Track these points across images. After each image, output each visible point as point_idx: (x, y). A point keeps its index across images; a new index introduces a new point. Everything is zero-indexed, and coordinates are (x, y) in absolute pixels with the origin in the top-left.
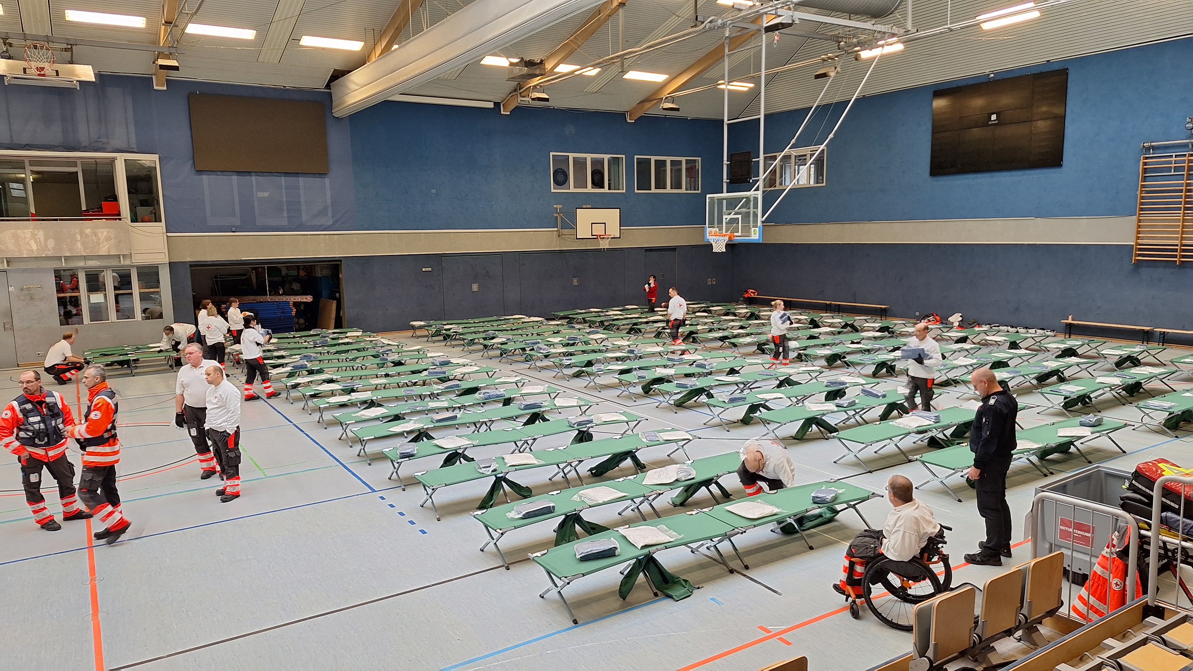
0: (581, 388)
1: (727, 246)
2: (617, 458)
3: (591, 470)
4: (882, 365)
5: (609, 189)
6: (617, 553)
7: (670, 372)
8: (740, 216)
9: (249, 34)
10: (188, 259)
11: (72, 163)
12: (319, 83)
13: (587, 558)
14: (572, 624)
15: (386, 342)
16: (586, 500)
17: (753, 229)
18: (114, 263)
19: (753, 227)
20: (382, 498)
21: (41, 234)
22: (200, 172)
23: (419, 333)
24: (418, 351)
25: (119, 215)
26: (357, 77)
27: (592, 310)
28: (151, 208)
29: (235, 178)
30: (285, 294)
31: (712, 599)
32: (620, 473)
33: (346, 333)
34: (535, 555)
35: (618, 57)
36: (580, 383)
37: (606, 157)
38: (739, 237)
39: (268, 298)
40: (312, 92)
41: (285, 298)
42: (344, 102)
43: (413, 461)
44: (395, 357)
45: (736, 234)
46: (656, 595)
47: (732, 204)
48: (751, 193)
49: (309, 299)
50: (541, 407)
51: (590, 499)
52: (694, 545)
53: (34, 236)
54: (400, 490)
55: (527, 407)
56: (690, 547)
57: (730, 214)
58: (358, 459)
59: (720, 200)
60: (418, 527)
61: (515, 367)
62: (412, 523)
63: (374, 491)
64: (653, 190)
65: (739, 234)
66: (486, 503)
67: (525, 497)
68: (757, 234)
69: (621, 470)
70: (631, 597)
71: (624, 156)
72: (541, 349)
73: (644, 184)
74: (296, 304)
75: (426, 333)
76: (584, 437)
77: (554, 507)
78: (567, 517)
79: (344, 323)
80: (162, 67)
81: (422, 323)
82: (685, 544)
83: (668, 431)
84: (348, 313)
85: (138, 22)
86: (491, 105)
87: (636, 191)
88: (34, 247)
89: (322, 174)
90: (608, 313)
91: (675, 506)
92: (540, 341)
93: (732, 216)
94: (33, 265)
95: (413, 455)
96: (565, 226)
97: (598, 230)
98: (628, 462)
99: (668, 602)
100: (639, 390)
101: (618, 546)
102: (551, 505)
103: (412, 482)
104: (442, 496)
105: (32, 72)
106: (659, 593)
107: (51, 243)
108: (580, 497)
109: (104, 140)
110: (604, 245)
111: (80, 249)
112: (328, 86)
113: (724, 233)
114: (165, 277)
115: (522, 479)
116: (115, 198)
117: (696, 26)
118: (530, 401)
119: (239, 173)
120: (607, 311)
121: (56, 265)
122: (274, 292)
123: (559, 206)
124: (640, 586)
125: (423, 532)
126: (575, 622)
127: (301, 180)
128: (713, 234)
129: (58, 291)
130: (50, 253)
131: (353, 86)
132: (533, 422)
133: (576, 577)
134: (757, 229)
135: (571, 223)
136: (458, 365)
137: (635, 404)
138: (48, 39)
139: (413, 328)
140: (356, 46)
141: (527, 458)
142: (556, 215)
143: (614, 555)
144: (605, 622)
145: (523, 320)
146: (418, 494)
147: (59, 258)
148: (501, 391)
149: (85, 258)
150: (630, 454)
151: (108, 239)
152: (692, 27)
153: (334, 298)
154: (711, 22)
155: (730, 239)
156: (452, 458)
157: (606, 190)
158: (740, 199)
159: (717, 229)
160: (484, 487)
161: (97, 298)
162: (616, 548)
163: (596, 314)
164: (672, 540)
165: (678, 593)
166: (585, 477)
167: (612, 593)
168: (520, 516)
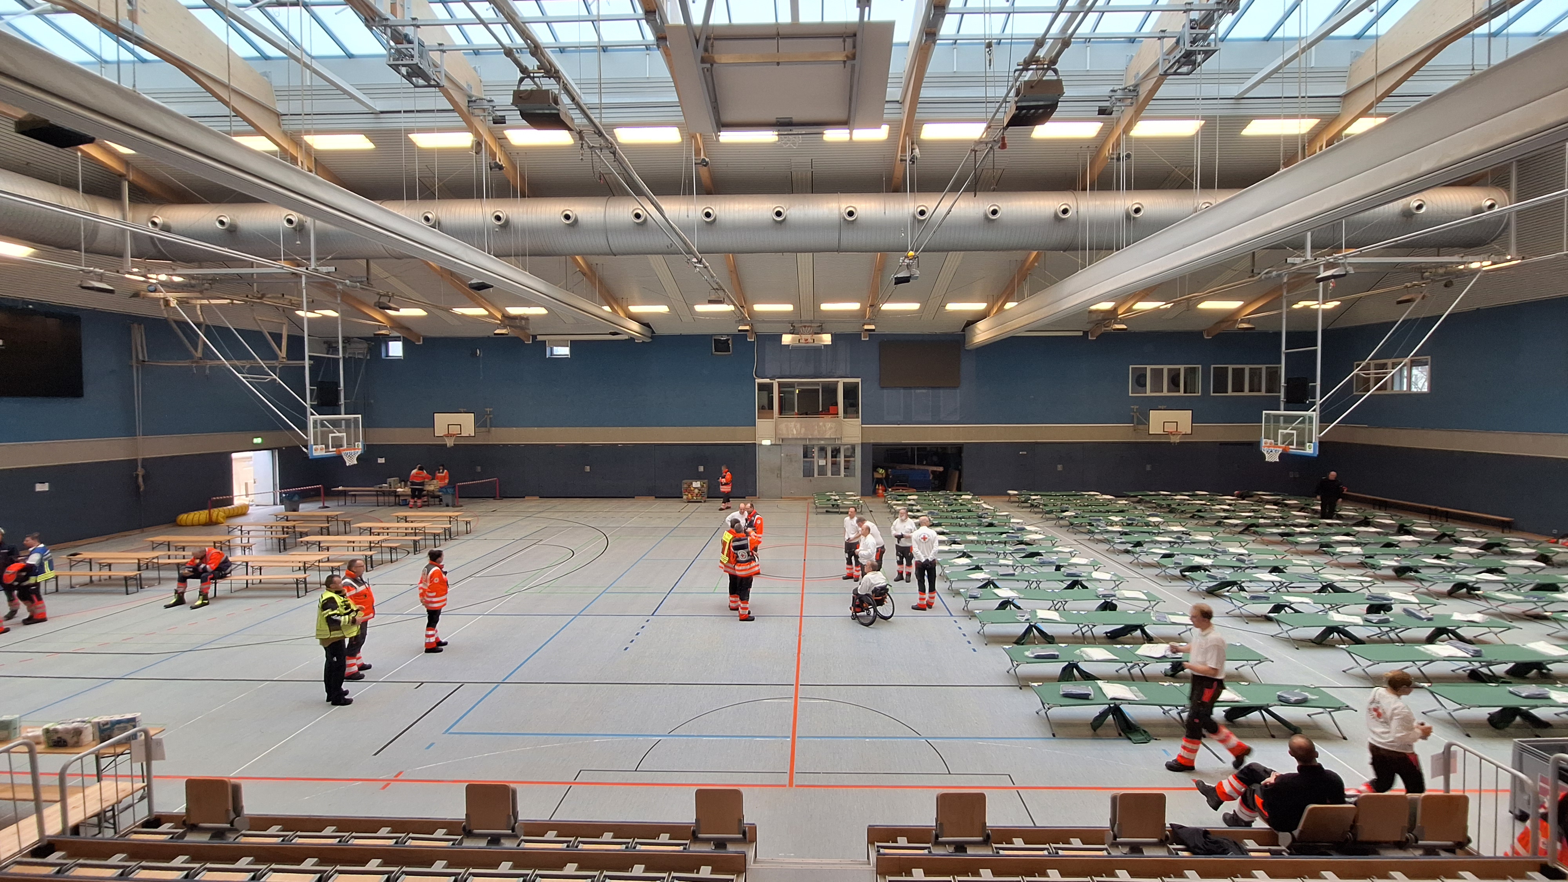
0: (1127, 563)
1: (1281, 456)
2: (1129, 629)
3: (1106, 633)
4: (1460, 585)
5: (1185, 392)
6: (1090, 697)
7: (1207, 562)
8: (1295, 432)
9: (915, 306)
10: (872, 441)
11: (817, 384)
12: (957, 329)
13: (1067, 695)
14: (1052, 736)
15: (985, 506)
16: (1084, 655)
17: (1308, 444)
18: (832, 442)
19: (1309, 442)
20: (956, 622)
21: (798, 426)
22: (883, 388)
23: (1013, 499)
24: (1007, 516)
25: (837, 414)
26: (981, 326)
27: (1162, 493)
28: (855, 408)
29: (902, 391)
30: (927, 464)
31: (1164, 750)
32: (1131, 640)
33: (961, 495)
34: (1033, 684)
35: (1183, 300)
36: (1128, 558)
37: (1182, 368)
38: (1293, 449)
39: (916, 467)
40: (952, 335)
41: (926, 468)
42: (972, 341)
43: (977, 601)
44: (989, 520)
45: (1291, 447)
46: (1120, 735)
47: (1289, 420)
48: (1309, 413)
49: (941, 469)
50: (1079, 576)
51: (1087, 655)
52: (1166, 708)
53: (795, 426)
54: (967, 619)
55: (1069, 575)
56: (1163, 709)
57: (1286, 429)
58: (948, 591)
59: (1277, 417)
60: (972, 646)
61: (1077, 537)
62: (969, 642)
63: (951, 615)
64: (1230, 393)
65: (1294, 447)
66: (1020, 641)
67: (1050, 643)
68: (1312, 449)
69: (1133, 638)
70: (1099, 731)
71: (1200, 366)
72: (1099, 526)
73: (1220, 386)
74: (933, 472)
75: (1017, 500)
76: (1108, 606)
77: (1058, 655)
78: (1069, 664)
79: (963, 488)
80: (867, 330)
81: (1016, 492)
82: (1160, 706)
83: (1179, 615)
84: (965, 481)
85: (855, 306)
86: (1081, 334)
87: (1212, 394)
88: (795, 432)
89: (955, 387)
90: (1176, 497)
91: (1166, 675)
92: (1101, 518)
93: (1288, 431)
94: (793, 442)
95: (977, 598)
96: (1140, 422)
97: (1171, 428)
98: (1138, 632)
99: (1127, 742)
100: (1177, 572)
101: (1092, 693)
102: (1056, 653)
103: (972, 615)
104: (990, 629)
105: (802, 341)
106: (1122, 734)
107: (803, 430)
108: (1081, 652)
109: (834, 371)
110: (1176, 439)
111: (816, 434)
112: (963, 330)
113: (1279, 445)
114: (858, 451)
115: (1047, 629)
116: (836, 404)
117: (1253, 276)
118: (1073, 570)
119: (905, 388)
120: (1176, 495)
121: (804, 443)
122: (920, 463)
123: (1136, 407)
124: (1109, 725)
125: (974, 650)
126: (1054, 735)
127: (941, 391)
128: (1268, 445)
129: (804, 457)
130: (802, 436)
131: (978, 331)
132: (1072, 588)
133: (1055, 705)
134: (1312, 444)
135: (1144, 420)
136: (1031, 532)
137: (1170, 584)
138: (811, 322)
139: (1009, 495)
140: (981, 306)
141: (1054, 615)
142: (1132, 414)
143: (1088, 699)
144: (1074, 741)
145: (1096, 497)
146: (975, 625)
147: (806, 439)
148: (1054, 558)
149: (819, 439)
150: (1141, 627)
151: (831, 428)
152: (1250, 277)
153: (957, 469)
154: (1266, 273)
155: (1284, 450)
156: (1005, 604)
157: (1182, 393)
158: (1299, 417)
159: (1273, 441)
160: (1021, 629)
161: (822, 462)
162: (1090, 695)
163: (1164, 497)
164: (1137, 699)
165: (1137, 738)
166: (1100, 638)
167: (1086, 724)
168: (1033, 656)
